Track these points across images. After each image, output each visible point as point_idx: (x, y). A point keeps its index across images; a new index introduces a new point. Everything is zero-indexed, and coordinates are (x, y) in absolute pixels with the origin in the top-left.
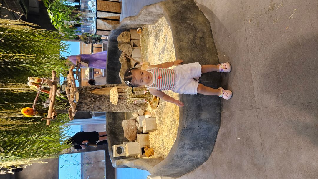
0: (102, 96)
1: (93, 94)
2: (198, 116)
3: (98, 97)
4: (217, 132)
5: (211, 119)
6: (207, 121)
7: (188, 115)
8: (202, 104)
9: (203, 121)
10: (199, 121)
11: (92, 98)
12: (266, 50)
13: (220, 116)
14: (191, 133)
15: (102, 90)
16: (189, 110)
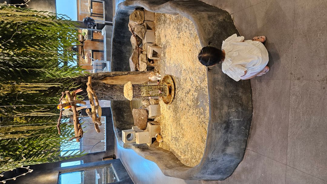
0: (113, 85)
1: (104, 83)
2: (223, 151)
3: (109, 88)
4: (239, 163)
5: (235, 153)
6: (231, 155)
7: (214, 150)
8: (229, 140)
9: (228, 155)
10: (224, 154)
11: (103, 88)
12: (310, 117)
13: (245, 151)
14: (214, 164)
15: (113, 79)
16: (216, 145)
